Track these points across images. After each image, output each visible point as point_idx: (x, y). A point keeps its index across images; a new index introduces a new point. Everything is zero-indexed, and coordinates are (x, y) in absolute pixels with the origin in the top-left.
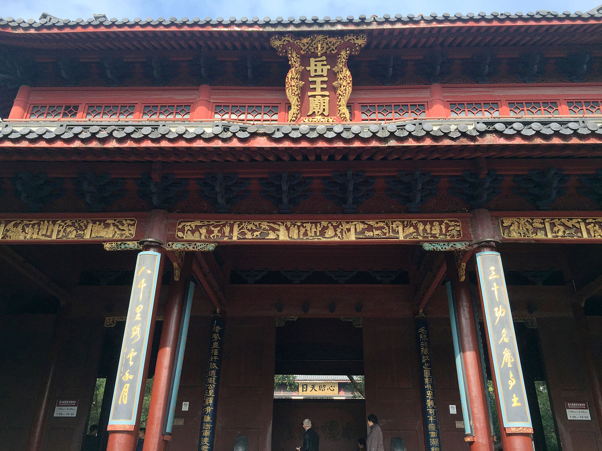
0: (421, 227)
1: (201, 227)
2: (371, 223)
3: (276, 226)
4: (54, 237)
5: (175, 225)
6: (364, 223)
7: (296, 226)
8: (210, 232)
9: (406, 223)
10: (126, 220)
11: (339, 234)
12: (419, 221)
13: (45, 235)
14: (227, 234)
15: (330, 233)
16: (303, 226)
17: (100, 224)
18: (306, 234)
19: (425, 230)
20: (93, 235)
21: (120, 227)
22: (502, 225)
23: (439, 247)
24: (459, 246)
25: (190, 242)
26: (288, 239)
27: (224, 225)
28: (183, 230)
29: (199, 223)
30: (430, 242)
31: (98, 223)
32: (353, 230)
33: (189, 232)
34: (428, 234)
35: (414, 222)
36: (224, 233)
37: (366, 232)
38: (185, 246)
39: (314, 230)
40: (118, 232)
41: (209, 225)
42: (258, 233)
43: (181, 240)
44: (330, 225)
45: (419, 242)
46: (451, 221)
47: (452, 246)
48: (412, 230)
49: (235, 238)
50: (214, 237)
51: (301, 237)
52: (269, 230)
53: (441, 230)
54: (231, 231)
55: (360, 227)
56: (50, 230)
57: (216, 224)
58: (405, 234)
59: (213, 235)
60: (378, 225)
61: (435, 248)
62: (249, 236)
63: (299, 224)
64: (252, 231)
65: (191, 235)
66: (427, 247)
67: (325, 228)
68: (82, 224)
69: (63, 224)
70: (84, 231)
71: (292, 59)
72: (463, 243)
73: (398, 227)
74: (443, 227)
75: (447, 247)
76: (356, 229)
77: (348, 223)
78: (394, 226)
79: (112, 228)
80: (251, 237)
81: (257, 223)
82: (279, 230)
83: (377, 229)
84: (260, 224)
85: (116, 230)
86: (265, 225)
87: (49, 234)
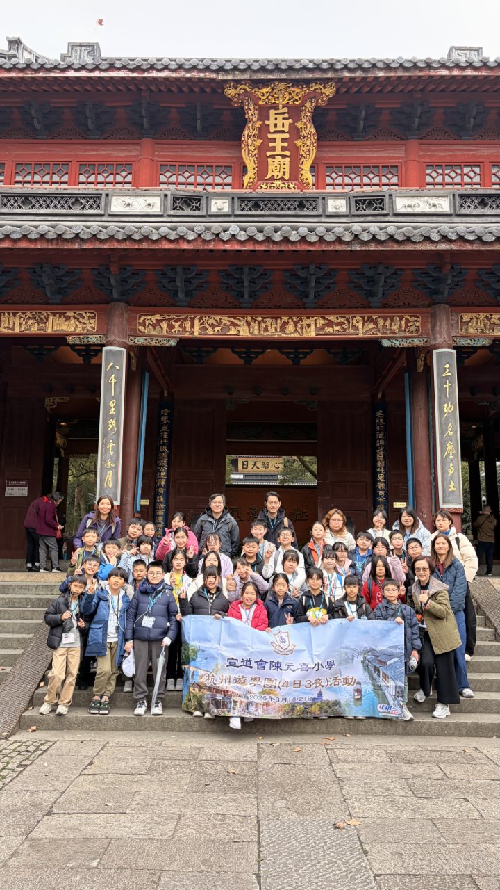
0: (381, 322)
1: (162, 321)
2: (332, 318)
3: (236, 322)
4: (17, 330)
5: (136, 319)
6: (324, 318)
7: (257, 322)
8: (171, 327)
9: (366, 318)
10: (86, 313)
11: (299, 330)
12: (379, 317)
13: (8, 328)
14: (188, 329)
15: (290, 328)
16: (263, 321)
17: (60, 317)
18: (266, 329)
19: (384, 325)
20: (55, 329)
21: (81, 320)
22: (461, 321)
23: (397, 344)
24: (417, 342)
25: (152, 337)
26: (249, 335)
27: (185, 320)
28: (143, 324)
29: (158, 317)
30: (389, 339)
31: (58, 315)
32: (313, 327)
33: (150, 327)
34: (387, 330)
35: (374, 317)
36: (185, 328)
37: (326, 328)
38: (147, 342)
39: (274, 326)
40: (80, 325)
41: (169, 320)
42: (219, 329)
43: (142, 334)
44: (290, 320)
45: (378, 337)
46: (411, 316)
47: (410, 343)
48: (371, 326)
49: (196, 334)
50: (175, 331)
51: (262, 333)
52: (230, 325)
53: (401, 326)
54: (192, 326)
55: (321, 322)
56: (11, 323)
57: (177, 318)
58: (365, 330)
59: (174, 330)
60: (339, 321)
61: (393, 344)
62: (210, 331)
63: (260, 319)
64: (213, 326)
65: (153, 329)
66: (386, 343)
67: (285, 324)
68: (43, 317)
69: (23, 316)
70: (45, 323)
71: (249, 112)
72: (421, 339)
73: (358, 322)
74: (403, 323)
75: (405, 344)
76: (316, 325)
77: (308, 318)
78: (355, 321)
79: (73, 321)
80: (212, 333)
81: (217, 318)
82: (239, 326)
83: (337, 324)
84: (220, 319)
85: (77, 323)
86: (225, 319)
87: (11, 326)
